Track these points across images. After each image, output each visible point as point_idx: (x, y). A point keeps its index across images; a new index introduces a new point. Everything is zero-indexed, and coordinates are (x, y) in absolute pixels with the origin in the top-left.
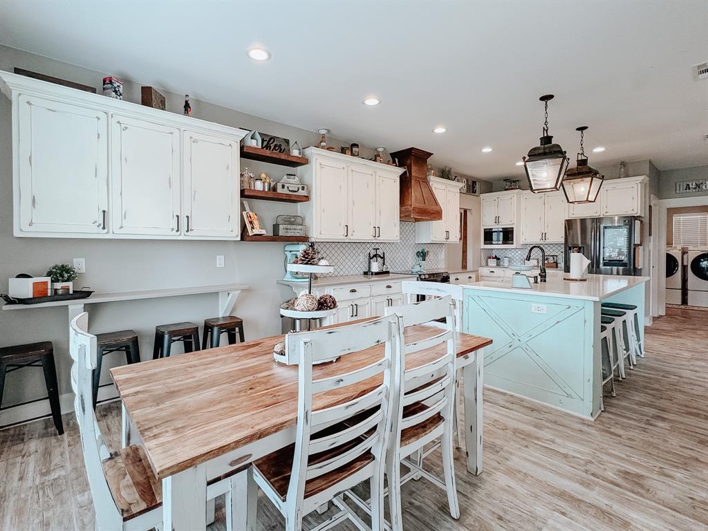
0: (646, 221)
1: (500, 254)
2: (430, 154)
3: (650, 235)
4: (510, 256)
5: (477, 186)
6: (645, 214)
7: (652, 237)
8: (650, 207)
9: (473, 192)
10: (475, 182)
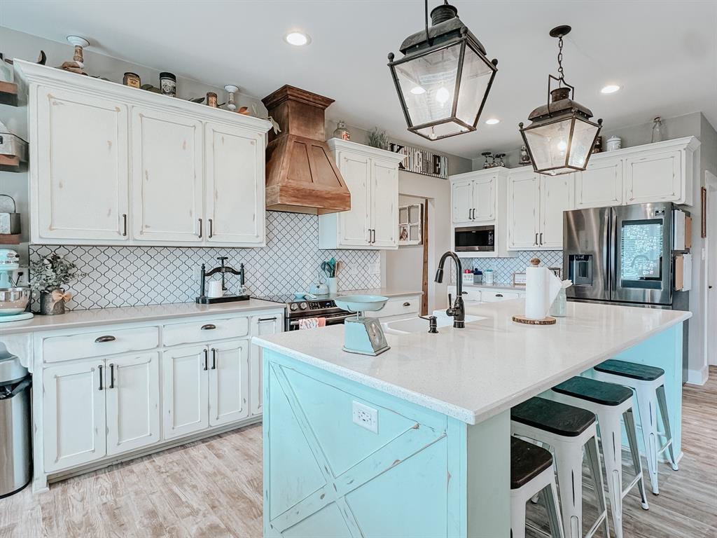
0: (696, 212)
1: (482, 265)
2: (330, 101)
3: (703, 235)
4: (495, 269)
5: (443, 165)
6: (694, 201)
7: (706, 239)
8: (703, 190)
9: (435, 172)
10: (439, 157)
